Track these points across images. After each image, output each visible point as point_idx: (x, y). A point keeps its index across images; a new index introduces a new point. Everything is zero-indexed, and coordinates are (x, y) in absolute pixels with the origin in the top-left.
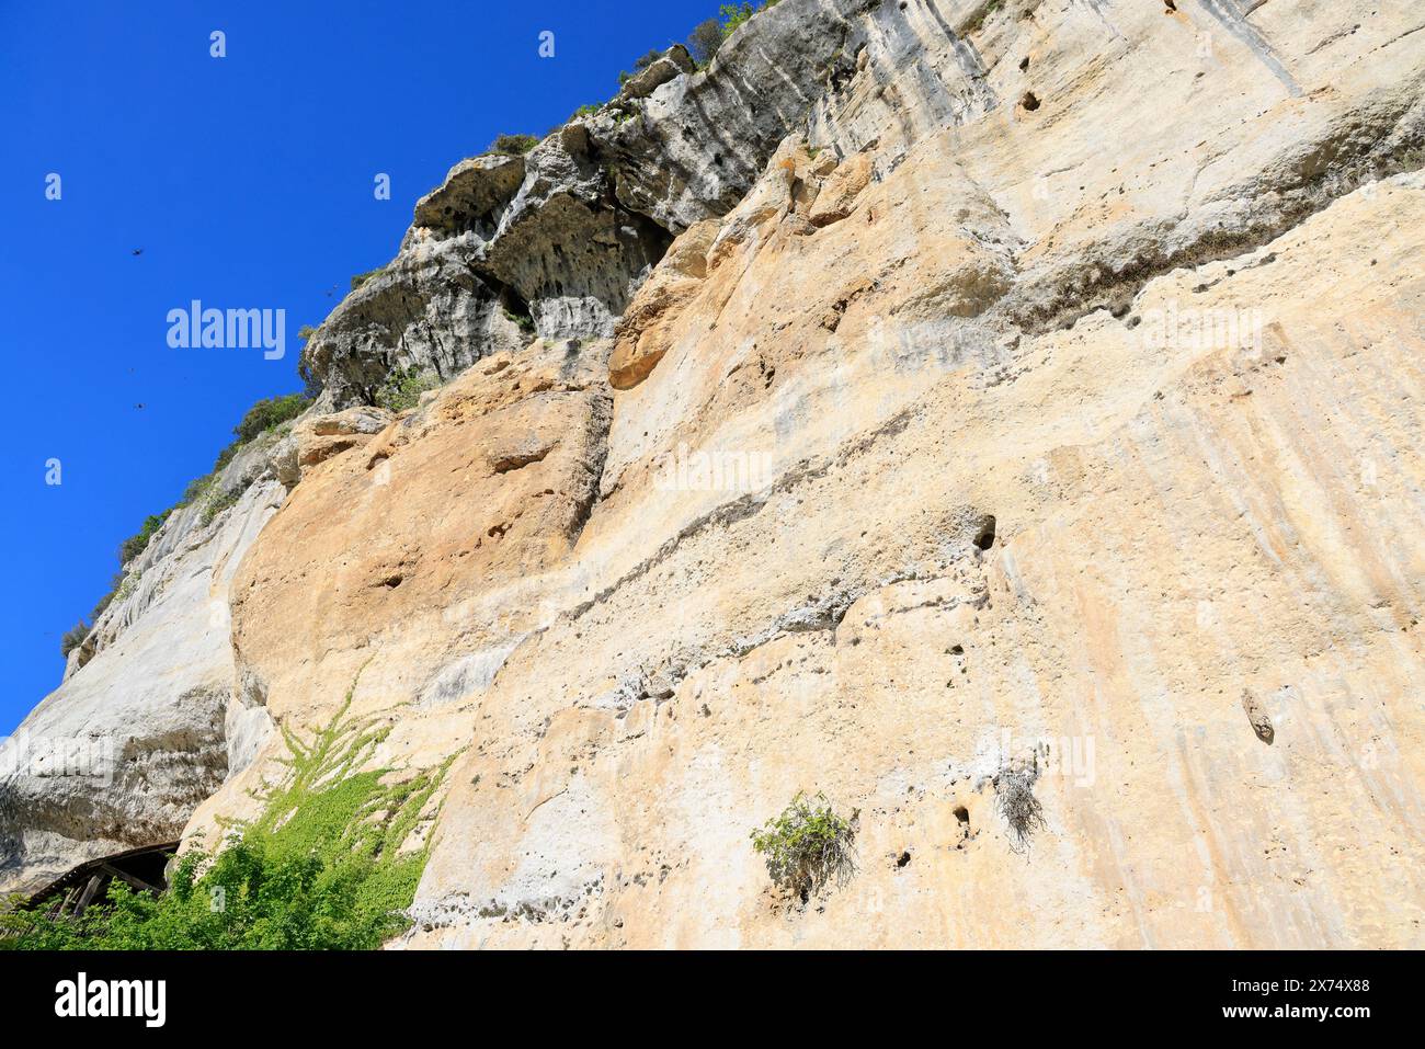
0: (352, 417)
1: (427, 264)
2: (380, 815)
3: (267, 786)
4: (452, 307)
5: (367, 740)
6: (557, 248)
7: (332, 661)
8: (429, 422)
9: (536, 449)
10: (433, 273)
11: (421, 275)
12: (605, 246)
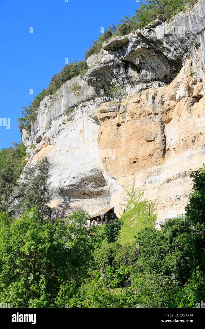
0: (107, 109)
1: (110, 62)
2: (148, 209)
3: (125, 199)
4: (119, 71)
5: (141, 194)
6: (141, 56)
7: (128, 177)
8: (128, 119)
9: (153, 138)
10: (112, 63)
11: (110, 64)
12: (153, 55)
